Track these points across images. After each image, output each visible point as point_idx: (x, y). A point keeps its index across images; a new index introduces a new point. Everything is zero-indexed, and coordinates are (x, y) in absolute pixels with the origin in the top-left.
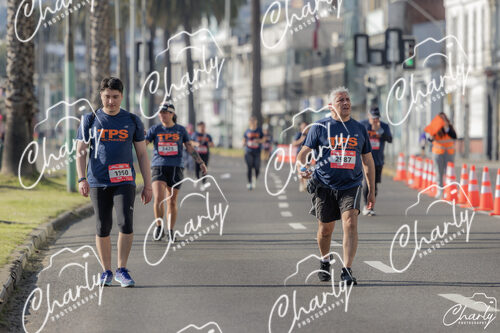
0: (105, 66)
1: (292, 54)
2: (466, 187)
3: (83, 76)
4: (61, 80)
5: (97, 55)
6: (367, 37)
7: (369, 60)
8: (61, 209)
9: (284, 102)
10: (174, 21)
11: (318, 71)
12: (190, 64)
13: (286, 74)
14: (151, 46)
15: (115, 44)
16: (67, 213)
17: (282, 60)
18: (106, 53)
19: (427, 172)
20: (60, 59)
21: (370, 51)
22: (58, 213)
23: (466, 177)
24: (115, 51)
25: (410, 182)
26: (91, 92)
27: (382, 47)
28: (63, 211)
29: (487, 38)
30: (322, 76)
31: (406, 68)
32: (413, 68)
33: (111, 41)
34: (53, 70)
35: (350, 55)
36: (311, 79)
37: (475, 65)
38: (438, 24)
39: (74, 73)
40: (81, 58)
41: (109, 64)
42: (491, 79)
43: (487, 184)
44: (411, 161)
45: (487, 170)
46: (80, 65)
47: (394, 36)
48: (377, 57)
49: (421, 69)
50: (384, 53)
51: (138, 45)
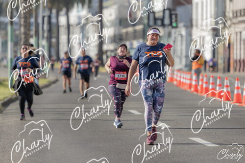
0: (28, 27)
1: (118, 21)
2: (202, 85)
3: (17, 32)
4: (6, 34)
5: (24, 22)
6: (154, 13)
7: (155, 23)
8: (5, 96)
9: (114, 44)
10: (61, 5)
11: (130, 29)
12: (69, 26)
13: (115, 31)
14: (50, 17)
15: (32, 17)
16: (8, 98)
17: (113, 24)
18: (28, 21)
19: (183, 78)
20: (6, 24)
21: (155, 19)
22: (4, 98)
23: (202, 80)
24: (33, 20)
25: (175, 83)
26: (21, 39)
27: (161, 17)
28: (6, 98)
29: (213, 12)
30: (132, 32)
31: (173, 27)
32: (176, 27)
33: (31, 16)
34: (3, 29)
35: (146, 21)
36: (127, 33)
37: (207, 26)
38: (189, 6)
39: (13, 31)
40: (16, 24)
41: (30, 26)
42: (215, 33)
43: (213, 84)
44: (175, 73)
45: (212, 77)
46: (16, 27)
47: (167, 12)
48: (159, 22)
49: (180, 27)
50: (162, 20)
51: (44, 17)
